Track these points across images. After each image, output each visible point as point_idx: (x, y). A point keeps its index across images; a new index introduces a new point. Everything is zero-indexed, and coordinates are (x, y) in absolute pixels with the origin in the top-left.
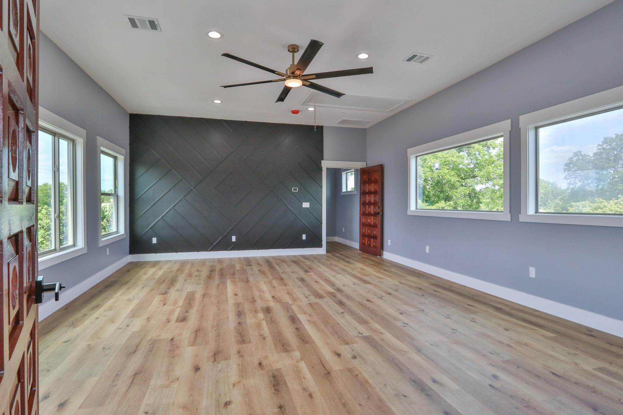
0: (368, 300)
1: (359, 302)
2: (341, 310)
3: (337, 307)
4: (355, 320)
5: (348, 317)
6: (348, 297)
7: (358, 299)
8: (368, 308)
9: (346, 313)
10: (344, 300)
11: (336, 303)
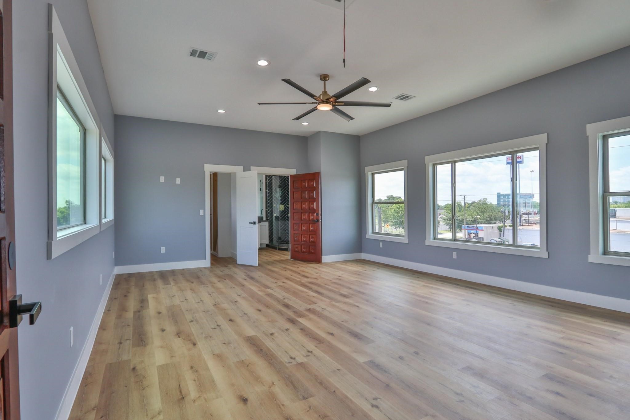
0: (260, 311)
1: (269, 308)
2: (286, 301)
3: (290, 303)
4: (274, 295)
5: (280, 297)
6: (281, 313)
7: (270, 311)
8: (262, 304)
9: (282, 299)
10: (284, 310)
11: (292, 306)
